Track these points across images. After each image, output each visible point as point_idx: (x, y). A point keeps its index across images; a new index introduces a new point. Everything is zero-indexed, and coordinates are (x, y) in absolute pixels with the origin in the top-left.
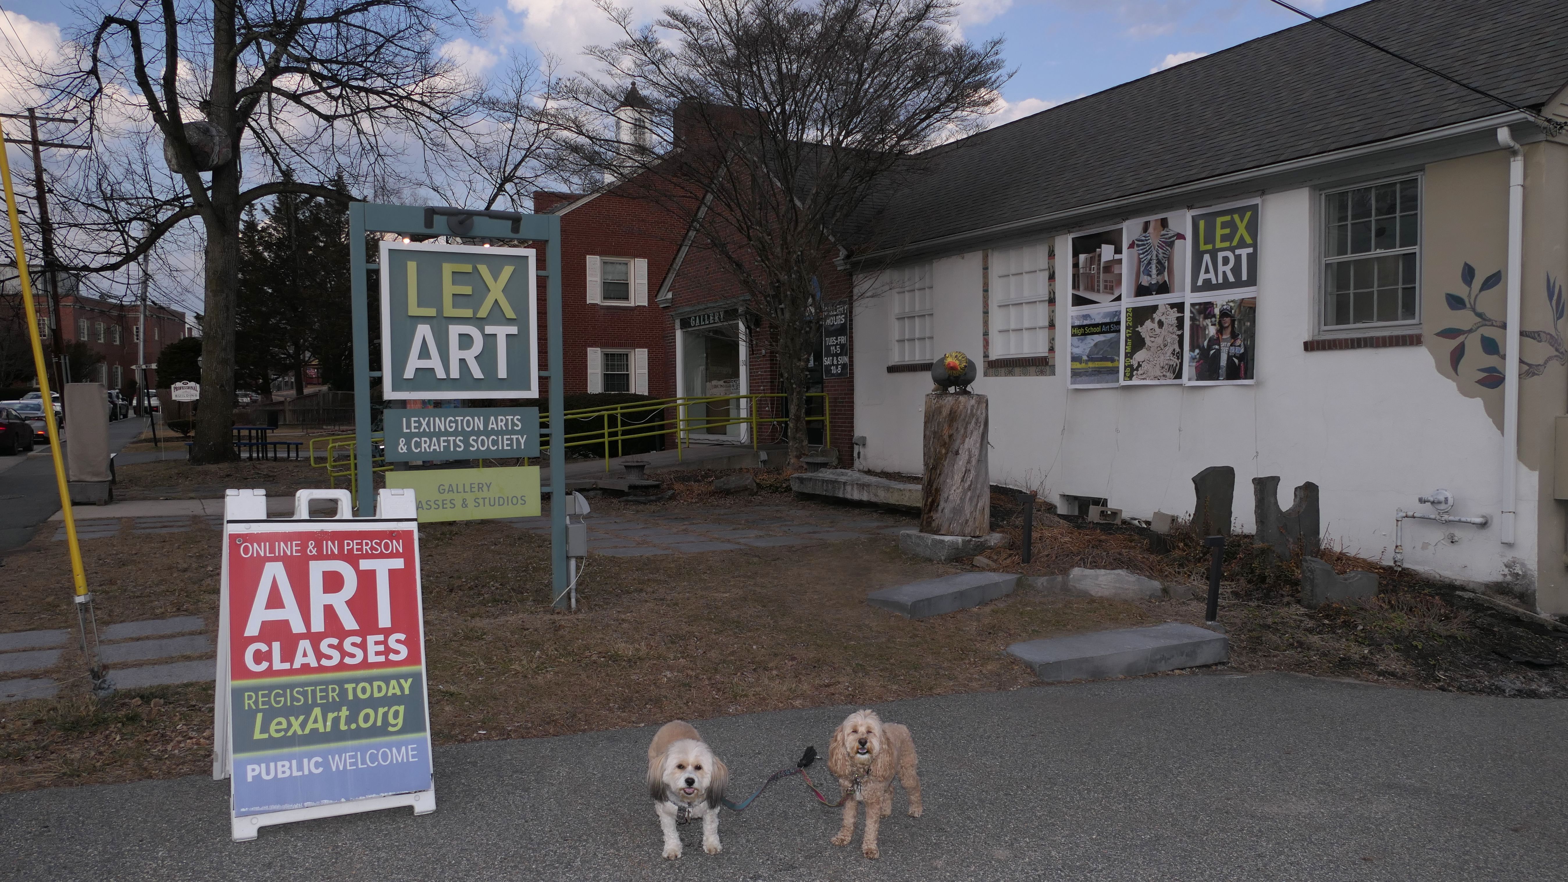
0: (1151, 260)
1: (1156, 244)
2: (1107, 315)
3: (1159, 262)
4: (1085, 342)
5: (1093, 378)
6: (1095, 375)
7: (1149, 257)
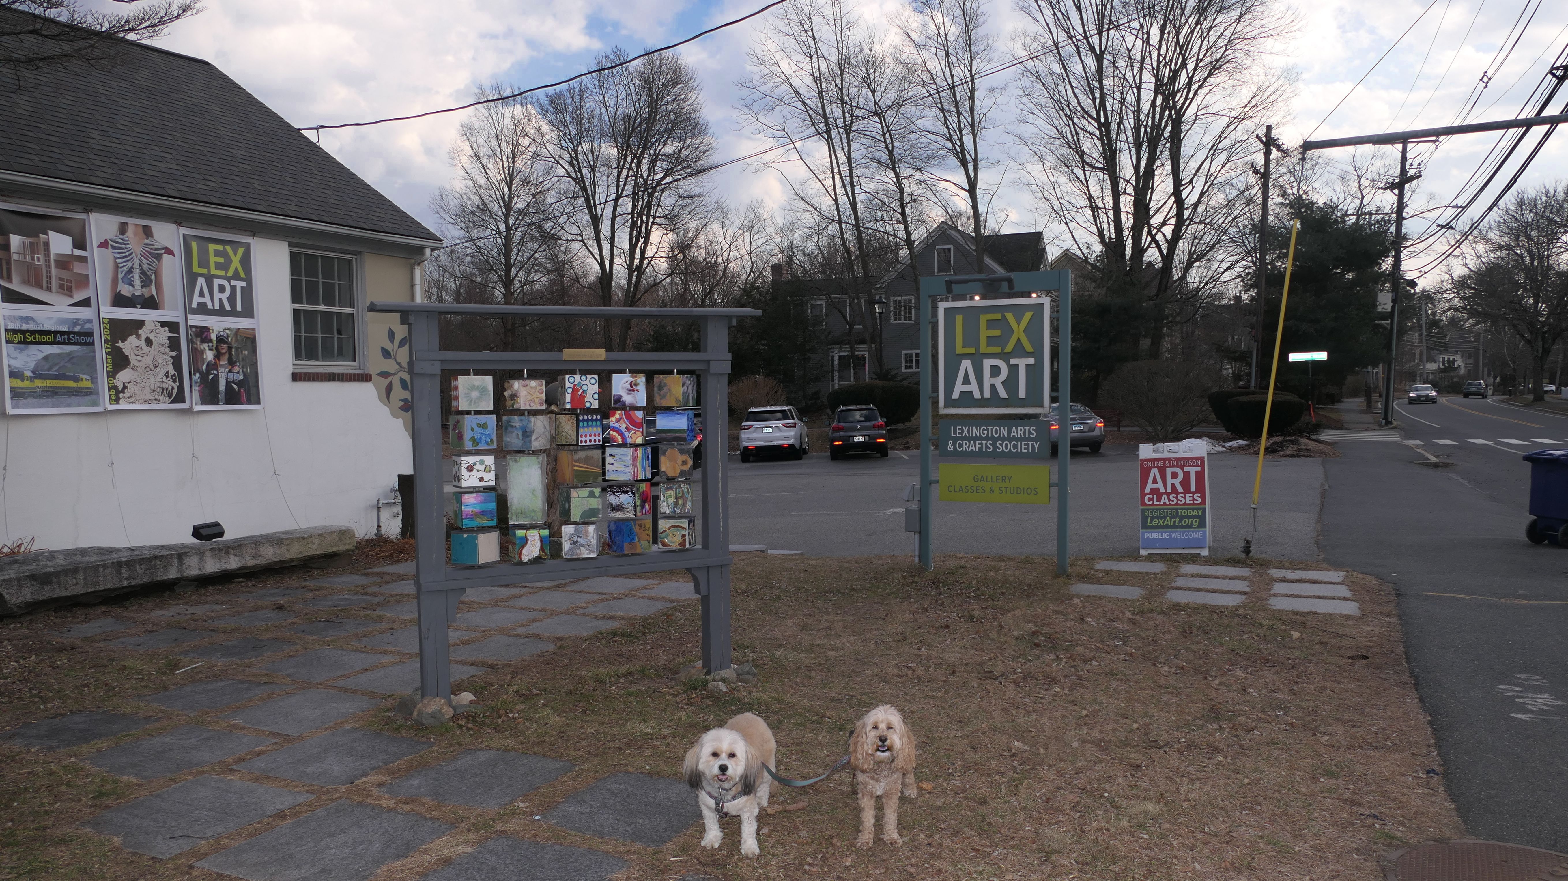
0: (132, 268)
1: (139, 253)
2: (63, 321)
3: (143, 273)
4: (26, 352)
5: (44, 400)
6: (47, 397)
7: (130, 264)
